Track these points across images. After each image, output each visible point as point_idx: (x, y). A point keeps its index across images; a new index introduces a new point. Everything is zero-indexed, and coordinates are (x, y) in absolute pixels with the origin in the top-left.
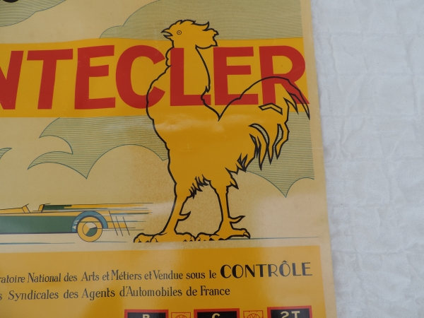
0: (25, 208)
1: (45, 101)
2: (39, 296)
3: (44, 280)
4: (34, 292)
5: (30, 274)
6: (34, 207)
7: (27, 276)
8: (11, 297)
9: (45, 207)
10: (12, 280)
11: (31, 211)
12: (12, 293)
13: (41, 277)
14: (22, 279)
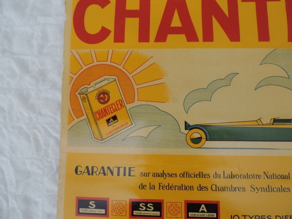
0: (259, 121)
1: (264, 35)
2: (275, 190)
3: (277, 177)
4: (270, 187)
5: (264, 172)
6: (267, 120)
7: (262, 174)
8: (253, 190)
9: (276, 121)
10: (251, 177)
11: (264, 123)
12: (252, 186)
13: (274, 175)
14: (259, 176)
